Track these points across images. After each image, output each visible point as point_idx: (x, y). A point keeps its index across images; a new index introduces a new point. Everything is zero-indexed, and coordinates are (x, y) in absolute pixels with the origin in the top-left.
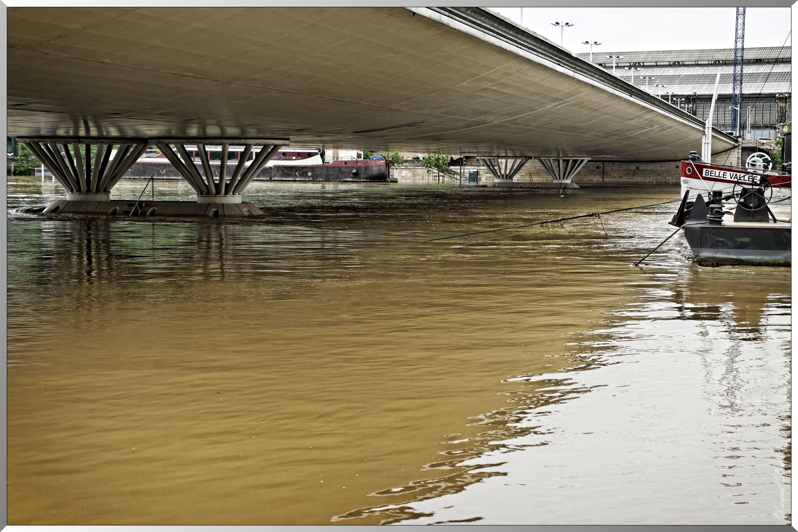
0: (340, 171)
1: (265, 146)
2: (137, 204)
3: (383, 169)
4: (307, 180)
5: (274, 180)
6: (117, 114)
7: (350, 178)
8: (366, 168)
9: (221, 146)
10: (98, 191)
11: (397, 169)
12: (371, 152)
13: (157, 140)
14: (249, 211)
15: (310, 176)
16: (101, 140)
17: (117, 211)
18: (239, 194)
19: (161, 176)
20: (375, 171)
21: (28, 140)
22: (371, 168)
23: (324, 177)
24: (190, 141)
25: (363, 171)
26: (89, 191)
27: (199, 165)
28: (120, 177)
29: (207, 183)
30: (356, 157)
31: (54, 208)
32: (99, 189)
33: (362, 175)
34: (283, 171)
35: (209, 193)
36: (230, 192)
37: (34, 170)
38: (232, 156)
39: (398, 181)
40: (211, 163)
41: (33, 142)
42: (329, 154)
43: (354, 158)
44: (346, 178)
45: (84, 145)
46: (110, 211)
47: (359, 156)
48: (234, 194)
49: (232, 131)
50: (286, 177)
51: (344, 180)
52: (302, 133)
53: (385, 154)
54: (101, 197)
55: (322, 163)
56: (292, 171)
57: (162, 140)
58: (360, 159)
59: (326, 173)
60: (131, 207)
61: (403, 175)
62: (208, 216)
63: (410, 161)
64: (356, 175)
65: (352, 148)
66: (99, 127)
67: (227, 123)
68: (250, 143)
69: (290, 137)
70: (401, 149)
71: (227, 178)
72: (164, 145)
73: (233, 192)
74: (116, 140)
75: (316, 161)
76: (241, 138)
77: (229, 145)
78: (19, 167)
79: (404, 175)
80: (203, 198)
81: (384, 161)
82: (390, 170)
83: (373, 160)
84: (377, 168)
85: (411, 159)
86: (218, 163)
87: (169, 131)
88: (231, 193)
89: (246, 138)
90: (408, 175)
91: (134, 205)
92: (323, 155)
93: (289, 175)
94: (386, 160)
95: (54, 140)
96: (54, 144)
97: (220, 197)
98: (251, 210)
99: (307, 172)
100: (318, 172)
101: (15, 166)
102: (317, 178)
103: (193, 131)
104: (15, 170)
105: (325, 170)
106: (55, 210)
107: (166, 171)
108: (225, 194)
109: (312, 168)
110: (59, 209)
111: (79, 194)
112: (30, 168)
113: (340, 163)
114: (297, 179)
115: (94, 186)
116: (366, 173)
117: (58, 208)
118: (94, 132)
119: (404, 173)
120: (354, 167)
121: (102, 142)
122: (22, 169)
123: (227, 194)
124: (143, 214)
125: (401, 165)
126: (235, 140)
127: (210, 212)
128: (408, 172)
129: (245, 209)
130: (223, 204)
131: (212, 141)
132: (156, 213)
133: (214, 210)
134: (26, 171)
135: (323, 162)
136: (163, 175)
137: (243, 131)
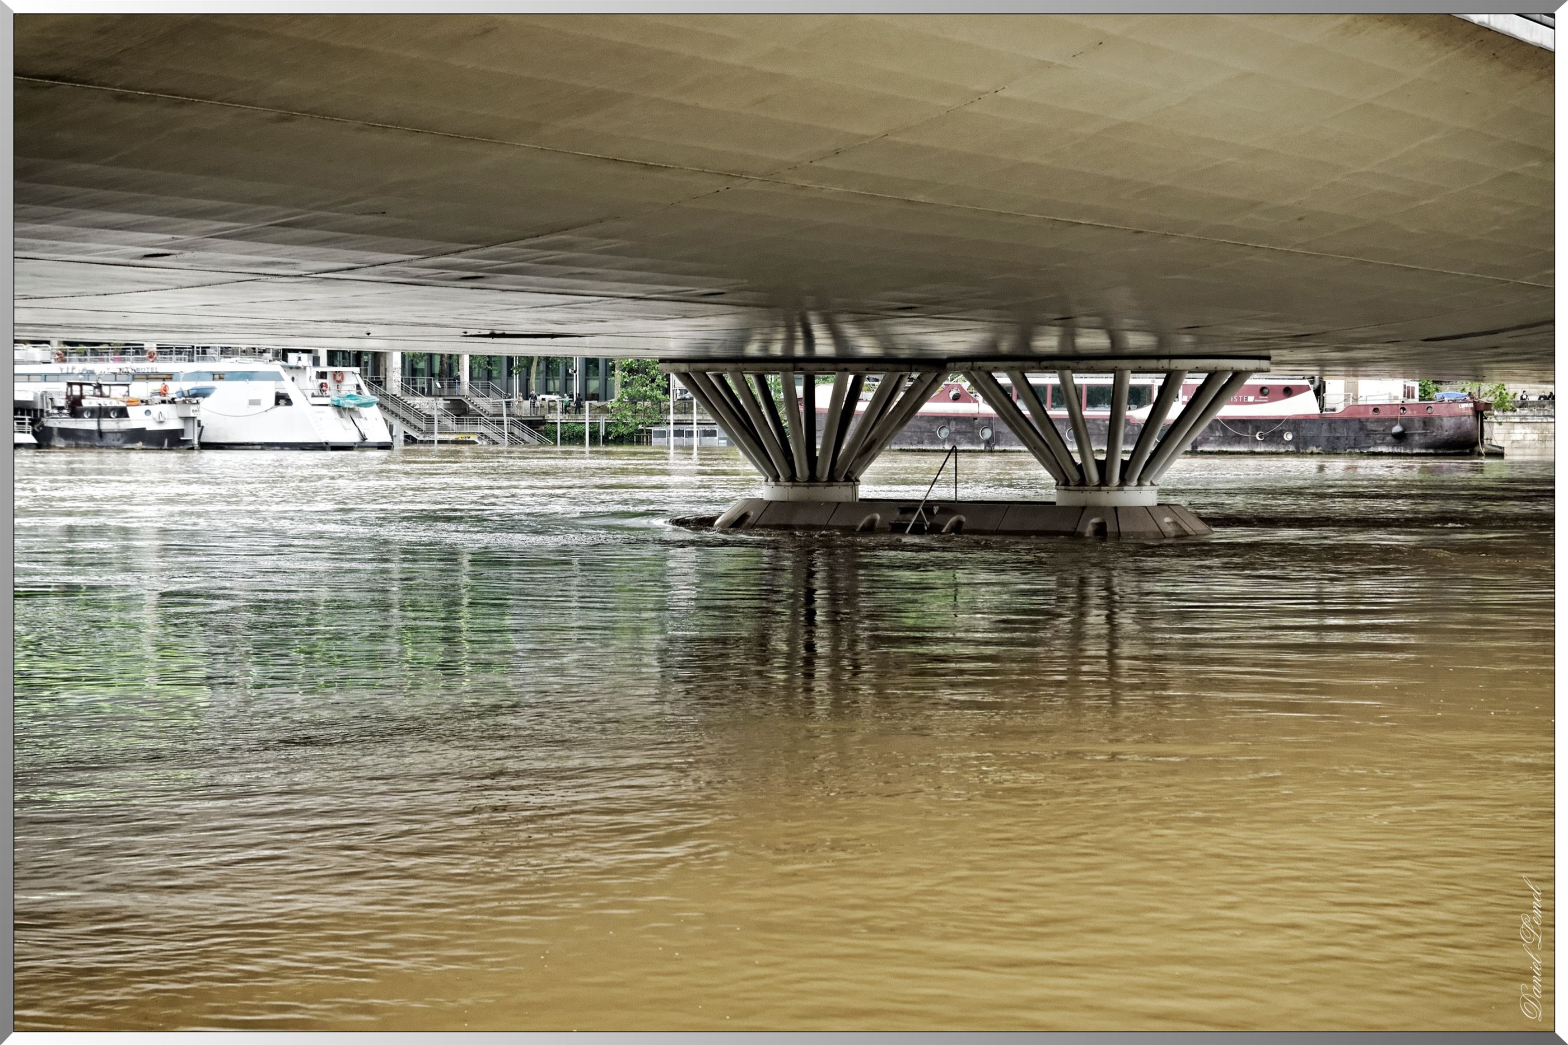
0: (1361, 429)
1: (1213, 375)
2: (920, 509)
3: (1469, 422)
4: (1282, 450)
5: (1203, 453)
6: (911, 308)
7: (1388, 445)
8: (1427, 422)
9: (1112, 375)
10: (832, 479)
11: (1500, 423)
12: (1435, 382)
13: (969, 364)
14: (1175, 523)
15: (1289, 442)
16: (842, 366)
17: (877, 524)
18: (1152, 484)
19: (939, 444)
20: (1447, 428)
21: (683, 367)
22: (1438, 422)
23: (1323, 441)
24: (1044, 363)
25: (1417, 429)
26: (813, 479)
27: (1061, 420)
28: (881, 448)
29: (1078, 459)
30: (1401, 397)
31: (736, 518)
32: (836, 474)
33: (1417, 438)
34: (1224, 430)
35: (1083, 482)
36: (1131, 480)
37: (649, 432)
38: (1138, 396)
39: (1506, 452)
40: (1088, 413)
41: (695, 372)
42: (1336, 389)
43: (1396, 398)
44: (1376, 445)
45: (802, 376)
46: (861, 526)
47: (1408, 393)
48: (1140, 484)
49: (1136, 341)
50: (1230, 444)
51: (1372, 450)
52: (1304, 344)
53: (1471, 387)
54: (839, 493)
55: (1318, 411)
56: (1245, 429)
57: (980, 364)
58: (1411, 401)
59: (1328, 435)
60: (908, 516)
61: (1514, 437)
62: (1081, 536)
63: (1533, 404)
64: (1400, 438)
65: (1392, 375)
66: (837, 336)
67: (1128, 322)
68: (1180, 368)
69: (1272, 353)
70: (1512, 376)
71: (1125, 450)
72: (982, 373)
73: (1139, 479)
74: (873, 363)
75: (1305, 405)
76: (1159, 357)
77: (1133, 372)
78: (616, 425)
79: (1519, 437)
80: (1071, 494)
81: (1471, 405)
82: (1485, 424)
83: (1442, 401)
84: (1453, 420)
85: (1535, 398)
86: (1104, 412)
87: (994, 344)
88: (1135, 482)
89: (1171, 357)
90: (1529, 437)
91: (914, 510)
92: (1319, 392)
93: (1238, 439)
94: (1475, 403)
95: (740, 365)
96: (739, 374)
97: (1108, 491)
98: (1180, 522)
99: (1281, 433)
100: (1308, 432)
101: (607, 425)
102: (1306, 445)
103: (1048, 342)
104: (608, 433)
105: (1325, 427)
106: (739, 522)
107: (951, 433)
108: (1119, 485)
109: (1295, 423)
110: (749, 520)
111: (793, 486)
112: (640, 427)
113: (1362, 409)
114: (1258, 450)
115: (824, 470)
116: (1425, 435)
117: (744, 517)
118: (824, 347)
119: (1520, 432)
120: (1396, 419)
121: (846, 370)
122: (623, 430)
123: (1126, 485)
124: (935, 529)
125: (1509, 413)
126: (1142, 360)
127: (1086, 526)
128: (1528, 431)
129: (1167, 520)
130: (1116, 508)
131: (1093, 363)
132: (964, 527)
133: (1095, 520)
134: (631, 434)
135: (1322, 408)
136: (943, 442)
137: (1161, 342)
